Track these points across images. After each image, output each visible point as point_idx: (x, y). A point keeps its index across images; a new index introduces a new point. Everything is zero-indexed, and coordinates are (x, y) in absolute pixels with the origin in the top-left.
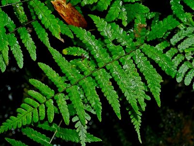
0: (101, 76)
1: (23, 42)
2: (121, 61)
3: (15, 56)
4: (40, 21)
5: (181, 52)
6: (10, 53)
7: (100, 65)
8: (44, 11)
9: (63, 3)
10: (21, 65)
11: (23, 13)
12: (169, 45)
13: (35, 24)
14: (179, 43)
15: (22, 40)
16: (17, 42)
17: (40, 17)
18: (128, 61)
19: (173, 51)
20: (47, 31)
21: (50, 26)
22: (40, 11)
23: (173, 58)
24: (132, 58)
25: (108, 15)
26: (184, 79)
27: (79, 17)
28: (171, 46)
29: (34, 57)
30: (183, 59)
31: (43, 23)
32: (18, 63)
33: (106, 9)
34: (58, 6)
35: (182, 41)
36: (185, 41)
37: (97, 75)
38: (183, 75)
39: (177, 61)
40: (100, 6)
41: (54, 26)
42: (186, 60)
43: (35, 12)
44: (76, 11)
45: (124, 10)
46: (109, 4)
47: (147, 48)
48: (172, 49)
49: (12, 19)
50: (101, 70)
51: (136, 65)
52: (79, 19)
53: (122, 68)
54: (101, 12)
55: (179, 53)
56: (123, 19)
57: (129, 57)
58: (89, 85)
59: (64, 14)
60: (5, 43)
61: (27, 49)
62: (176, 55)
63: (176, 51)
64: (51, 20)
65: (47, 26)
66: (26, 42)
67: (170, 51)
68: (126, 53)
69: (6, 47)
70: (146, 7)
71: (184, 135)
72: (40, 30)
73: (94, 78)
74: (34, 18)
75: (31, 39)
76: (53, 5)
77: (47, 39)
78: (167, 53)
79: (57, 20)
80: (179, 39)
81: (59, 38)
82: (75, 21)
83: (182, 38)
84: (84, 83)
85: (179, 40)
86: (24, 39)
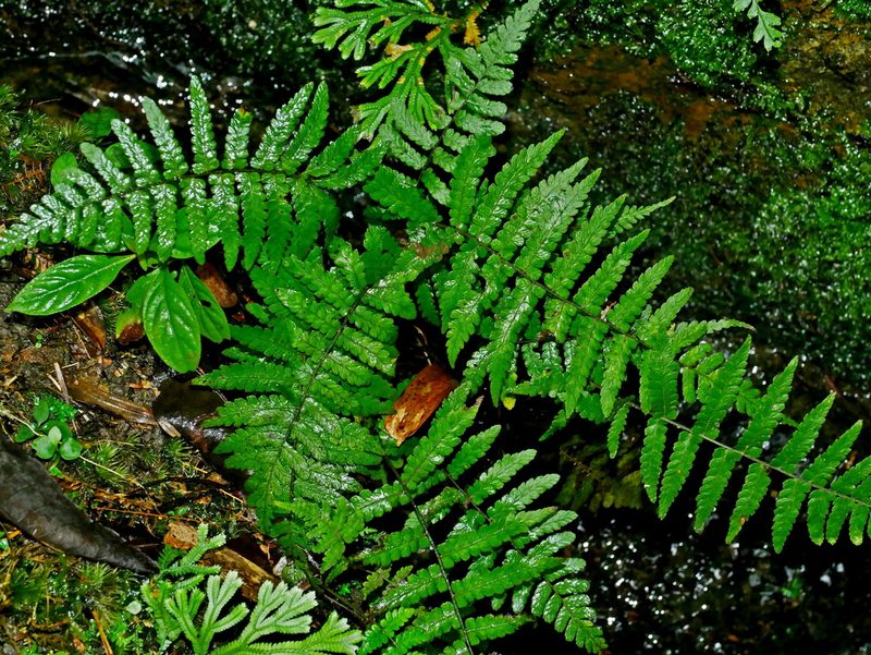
0: (561, 279)
1: (500, 486)
2: (512, 254)
3: (536, 496)
4: (448, 460)
5: (437, 139)
6: (529, 508)
7: (541, 292)
8: (425, 453)
9: (398, 419)
10: (552, 479)
11: (436, 498)
12: (430, 170)
13: (456, 471)
14: (419, 149)
15: (497, 490)
16: (504, 498)
17: (438, 459)
18: (504, 240)
19: (441, 159)
20: (465, 438)
21: (455, 434)
22: (427, 462)
23: (455, 153)
24: (494, 236)
25: (402, 316)
26: (494, 119)
27: (419, 383)
28: (430, 164)
29: (529, 455)
30: (450, 131)
31: (452, 450)
32: (550, 486)
33: (391, 321)
34: (407, 430)
35: (413, 144)
36: (411, 138)
37: (565, 287)
38: (488, 122)
39: (459, 143)
40: (388, 335)
41: (452, 424)
42: (452, 125)
43: (431, 474)
44: (408, 391)
45: (382, 283)
46: (380, 315)
47: (459, 215)
48: (435, 162)
49: (457, 521)
50: (549, 286)
51: (504, 220)
52: (425, 384)
53: (524, 245)
54: (399, 331)
55: (441, 144)
56: (403, 280)
57: (496, 243)
58: (591, 292)
59: (418, 416)
60: (510, 523)
61: (514, 474)
62: (447, 149)
63: (439, 151)
64: (440, 435)
65: (455, 440)
66: (500, 480)
67: (442, 165)
68: (489, 254)
69: (519, 519)
70: (366, 234)
71: (644, 84)
72: (467, 455)
73: (573, 291)
74: (442, 476)
75: (490, 469)
76: (407, 439)
77: (482, 435)
78: (447, 170)
79: (438, 424)
80: (411, 150)
81: (475, 409)
82: (429, 390)
83: (407, 145)
84: (594, 304)
85: (413, 150)
86: (493, 486)
